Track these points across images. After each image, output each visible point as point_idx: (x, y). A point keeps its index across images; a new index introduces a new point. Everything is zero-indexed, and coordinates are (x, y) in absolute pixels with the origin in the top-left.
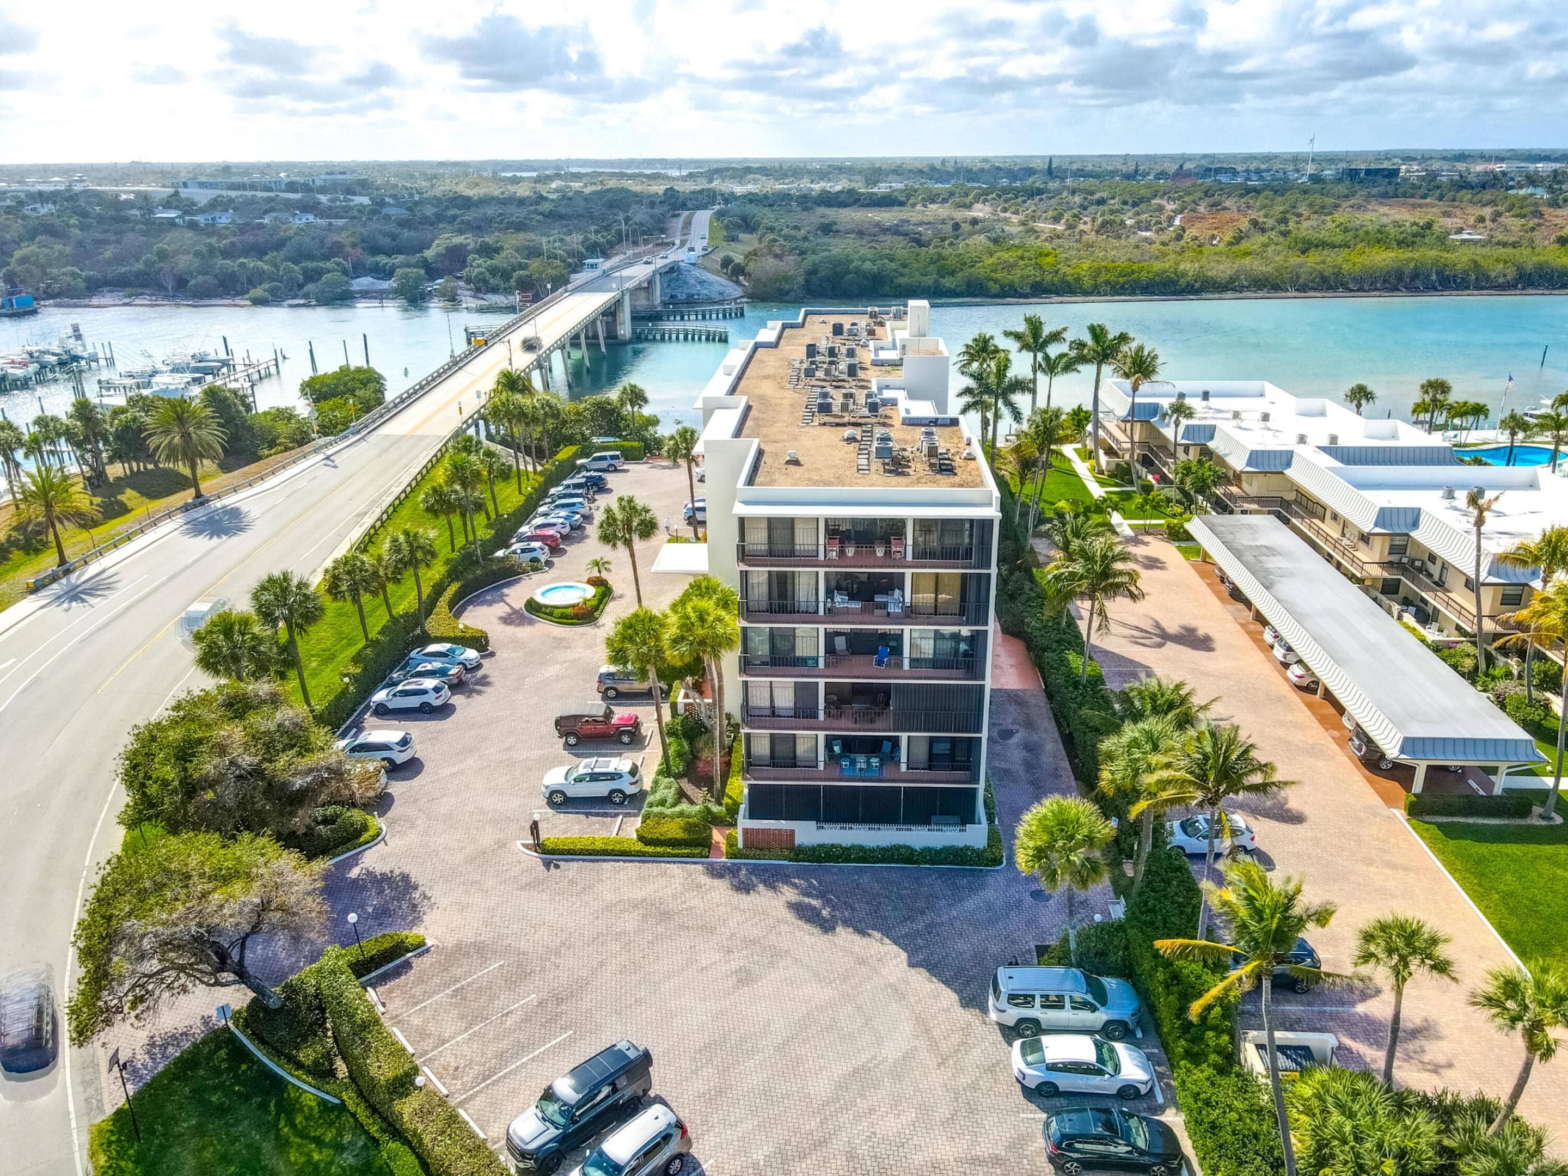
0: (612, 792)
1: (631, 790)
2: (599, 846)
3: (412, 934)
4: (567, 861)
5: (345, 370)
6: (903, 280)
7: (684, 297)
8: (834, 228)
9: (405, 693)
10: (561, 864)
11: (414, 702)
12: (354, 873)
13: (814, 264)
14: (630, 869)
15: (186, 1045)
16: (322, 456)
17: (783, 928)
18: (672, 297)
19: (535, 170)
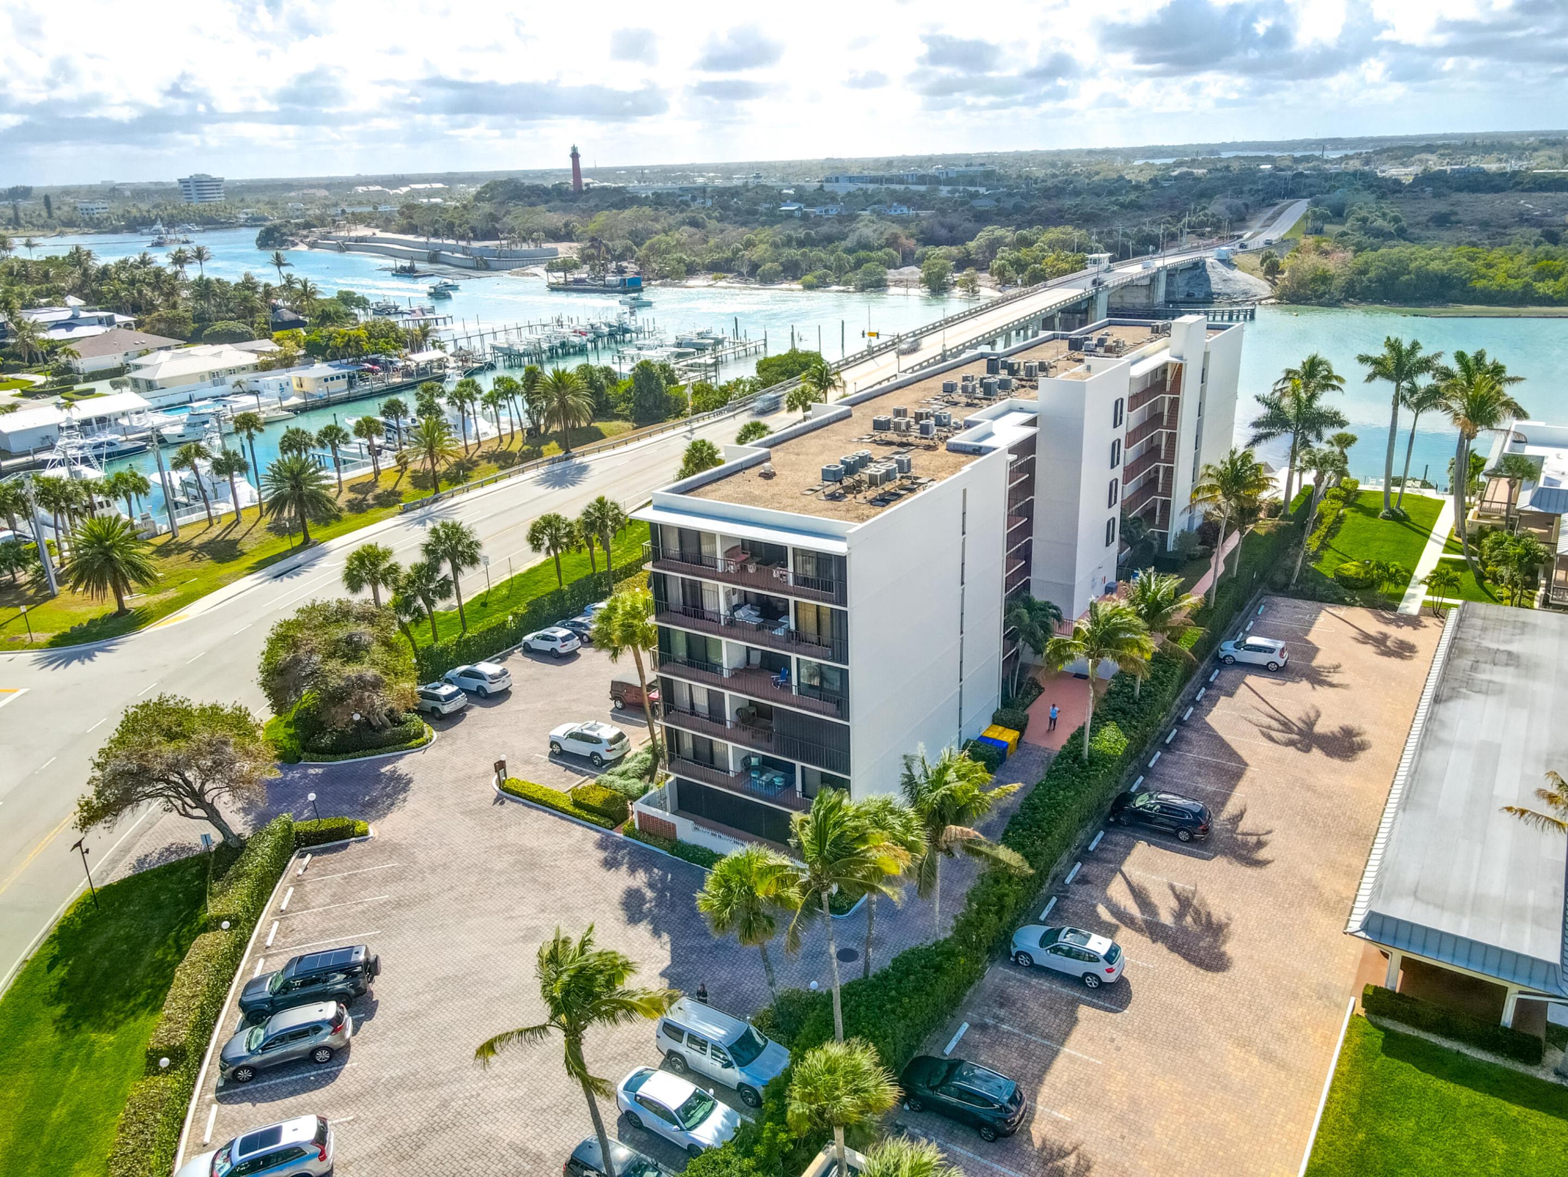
0: (593, 754)
1: (607, 756)
2: (539, 795)
3: (361, 826)
4: (512, 800)
5: (794, 353)
6: (1480, 284)
7: (1202, 295)
8: (1453, 218)
9: (545, 638)
10: (507, 802)
11: (547, 646)
12: (385, 770)
13: (1366, 263)
14: (547, 820)
15: (184, 856)
16: (688, 428)
17: (604, 906)
18: (1188, 295)
19: (1172, 157)
